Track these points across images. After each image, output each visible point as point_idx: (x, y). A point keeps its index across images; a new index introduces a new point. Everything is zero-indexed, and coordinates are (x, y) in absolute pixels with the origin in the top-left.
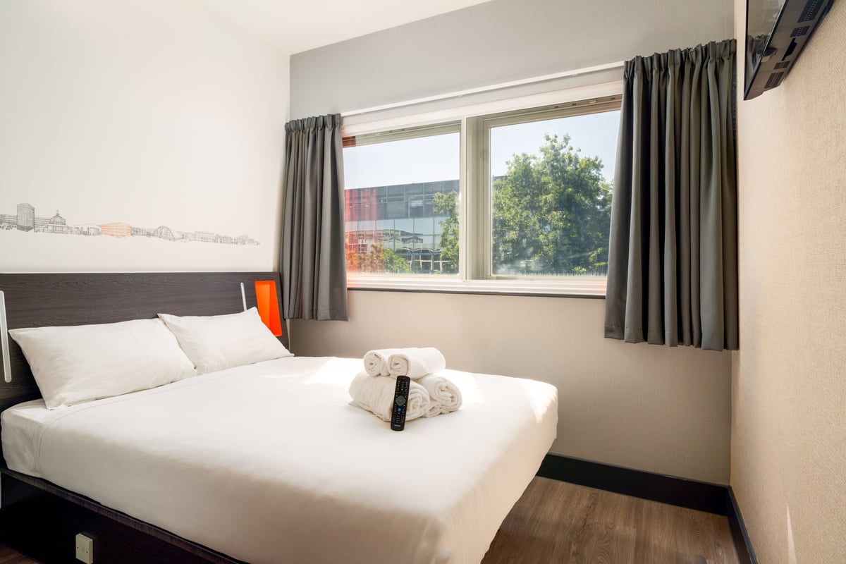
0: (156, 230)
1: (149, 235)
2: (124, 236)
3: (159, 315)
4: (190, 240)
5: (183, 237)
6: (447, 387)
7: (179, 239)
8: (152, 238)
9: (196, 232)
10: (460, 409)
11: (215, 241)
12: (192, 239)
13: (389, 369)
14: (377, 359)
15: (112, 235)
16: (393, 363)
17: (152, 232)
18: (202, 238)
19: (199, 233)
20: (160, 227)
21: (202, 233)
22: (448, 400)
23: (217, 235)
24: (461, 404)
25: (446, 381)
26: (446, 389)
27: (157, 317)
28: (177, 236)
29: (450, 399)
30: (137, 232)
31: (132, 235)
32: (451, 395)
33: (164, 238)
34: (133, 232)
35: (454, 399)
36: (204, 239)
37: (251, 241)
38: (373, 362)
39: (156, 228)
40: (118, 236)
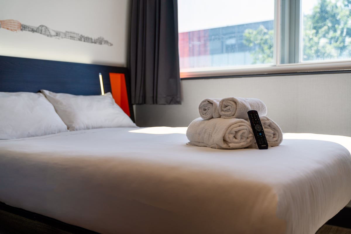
0: (38, 28)
1: (33, 31)
2: (16, 30)
3: (41, 90)
4: (62, 38)
5: (57, 34)
6: (269, 126)
7: (54, 36)
8: (35, 34)
9: (66, 32)
10: (281, 144)
11: (80, 40)
12: (63, 37)
13: (220, 111)
14: (210, 105)
15: (8, 29)
16: (223, 106)
17: (35, 29)
18: (71, 37)
19: (68, 32)
20: (41, 26)
21: (71, 33)
22: (271, 136)
23: (81, 35)
24: (281, 140)
25: (268, 120)
26: (269, 127)
27: (40, 92)
28: (53, 33)
29: (272, 135)
30: (25, 28)
31: (21, 30)
32: (272, 132)
33: (44, 34)
34: (22, 28)
35: (275, 136)
36: (72, 38)
37: (106, 42)
38: (206, 108)
39: (38, 26)
40: (12, 30)
